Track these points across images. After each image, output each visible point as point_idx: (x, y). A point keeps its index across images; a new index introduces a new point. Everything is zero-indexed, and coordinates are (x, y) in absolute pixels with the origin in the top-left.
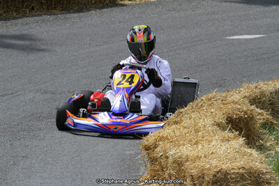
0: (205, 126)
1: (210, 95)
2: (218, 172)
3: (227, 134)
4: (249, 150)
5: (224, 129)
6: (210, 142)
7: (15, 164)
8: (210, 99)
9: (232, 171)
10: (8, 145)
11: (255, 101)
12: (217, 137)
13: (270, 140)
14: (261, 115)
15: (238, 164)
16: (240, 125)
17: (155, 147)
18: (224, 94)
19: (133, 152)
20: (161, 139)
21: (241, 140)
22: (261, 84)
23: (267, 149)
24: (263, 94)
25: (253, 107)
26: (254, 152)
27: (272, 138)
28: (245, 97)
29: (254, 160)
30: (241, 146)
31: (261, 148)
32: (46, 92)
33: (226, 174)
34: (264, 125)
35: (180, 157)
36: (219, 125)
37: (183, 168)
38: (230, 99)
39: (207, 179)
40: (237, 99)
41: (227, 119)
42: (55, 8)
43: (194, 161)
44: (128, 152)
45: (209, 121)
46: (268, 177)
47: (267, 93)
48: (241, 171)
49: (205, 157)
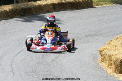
0: (118, 45)
6: (120, 50)
17: (103, 51)
35: (110, 54)
37: (111, 58)
39: (118, 61)
43: (114, 56)
44: (94, 53)
49: (118, 54)
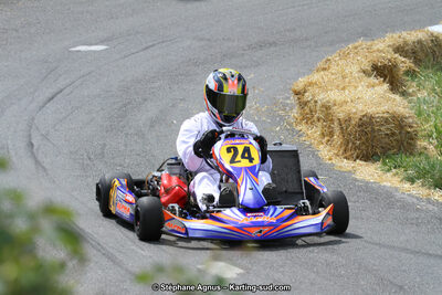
1: (357, 44)
3: (373, 80)
4: (393, 96)
5: (370, 76)
8: (356, 48)
11: (399, 50)
13: (412, 87)
14: (404, 63)
15: (382, 109)
16: (385, 72)
18: (369, 43)
20: (311, 84)
22: (404, 34)
23: (410, 95)
24: (406, 43)
25: (397, 55)
26: (397, 97)
27: (414, 84)
28: (389, 46)
29: (397, 105)
31: (404, 94)
32: (202, 40)
33: (371, 118)
34: (407, 73)
38: (375, 48)
40: (382, 48)
45: (355, 69)
46: (411, 120)
47: (410, 42)
48: (385, 115)
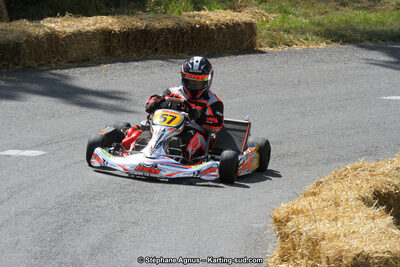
0: (347, 200)
2: (358, 255)
6: (352, 219)
7: (122, 231)
9: (376, 255)
10: (116, 207)
12: (360, 214)
17: (288, 221)
19: (262, 225)
21: (389, 219)
30: (388, 226)
35: (315, 235)
36: (363, 199)
37: (318, 247)
39: (345, 262)
41: (374, 193)
42: (182, 51)
43: (331, 240)
44: (255, 226)
49: (345, 236)
